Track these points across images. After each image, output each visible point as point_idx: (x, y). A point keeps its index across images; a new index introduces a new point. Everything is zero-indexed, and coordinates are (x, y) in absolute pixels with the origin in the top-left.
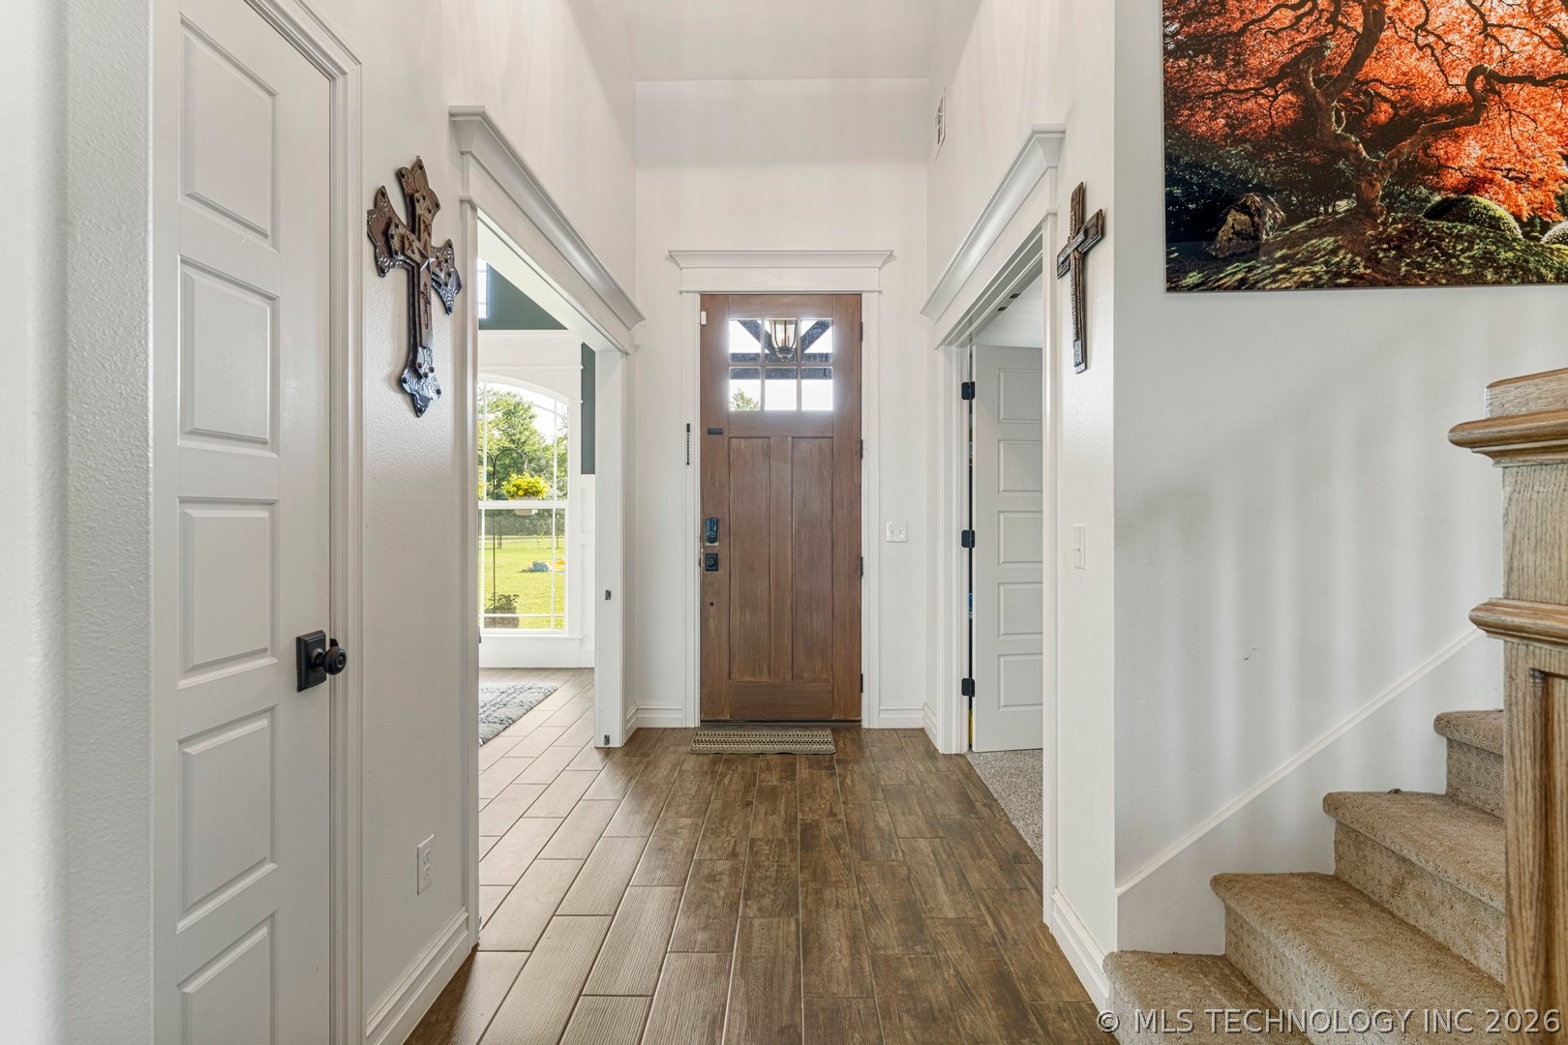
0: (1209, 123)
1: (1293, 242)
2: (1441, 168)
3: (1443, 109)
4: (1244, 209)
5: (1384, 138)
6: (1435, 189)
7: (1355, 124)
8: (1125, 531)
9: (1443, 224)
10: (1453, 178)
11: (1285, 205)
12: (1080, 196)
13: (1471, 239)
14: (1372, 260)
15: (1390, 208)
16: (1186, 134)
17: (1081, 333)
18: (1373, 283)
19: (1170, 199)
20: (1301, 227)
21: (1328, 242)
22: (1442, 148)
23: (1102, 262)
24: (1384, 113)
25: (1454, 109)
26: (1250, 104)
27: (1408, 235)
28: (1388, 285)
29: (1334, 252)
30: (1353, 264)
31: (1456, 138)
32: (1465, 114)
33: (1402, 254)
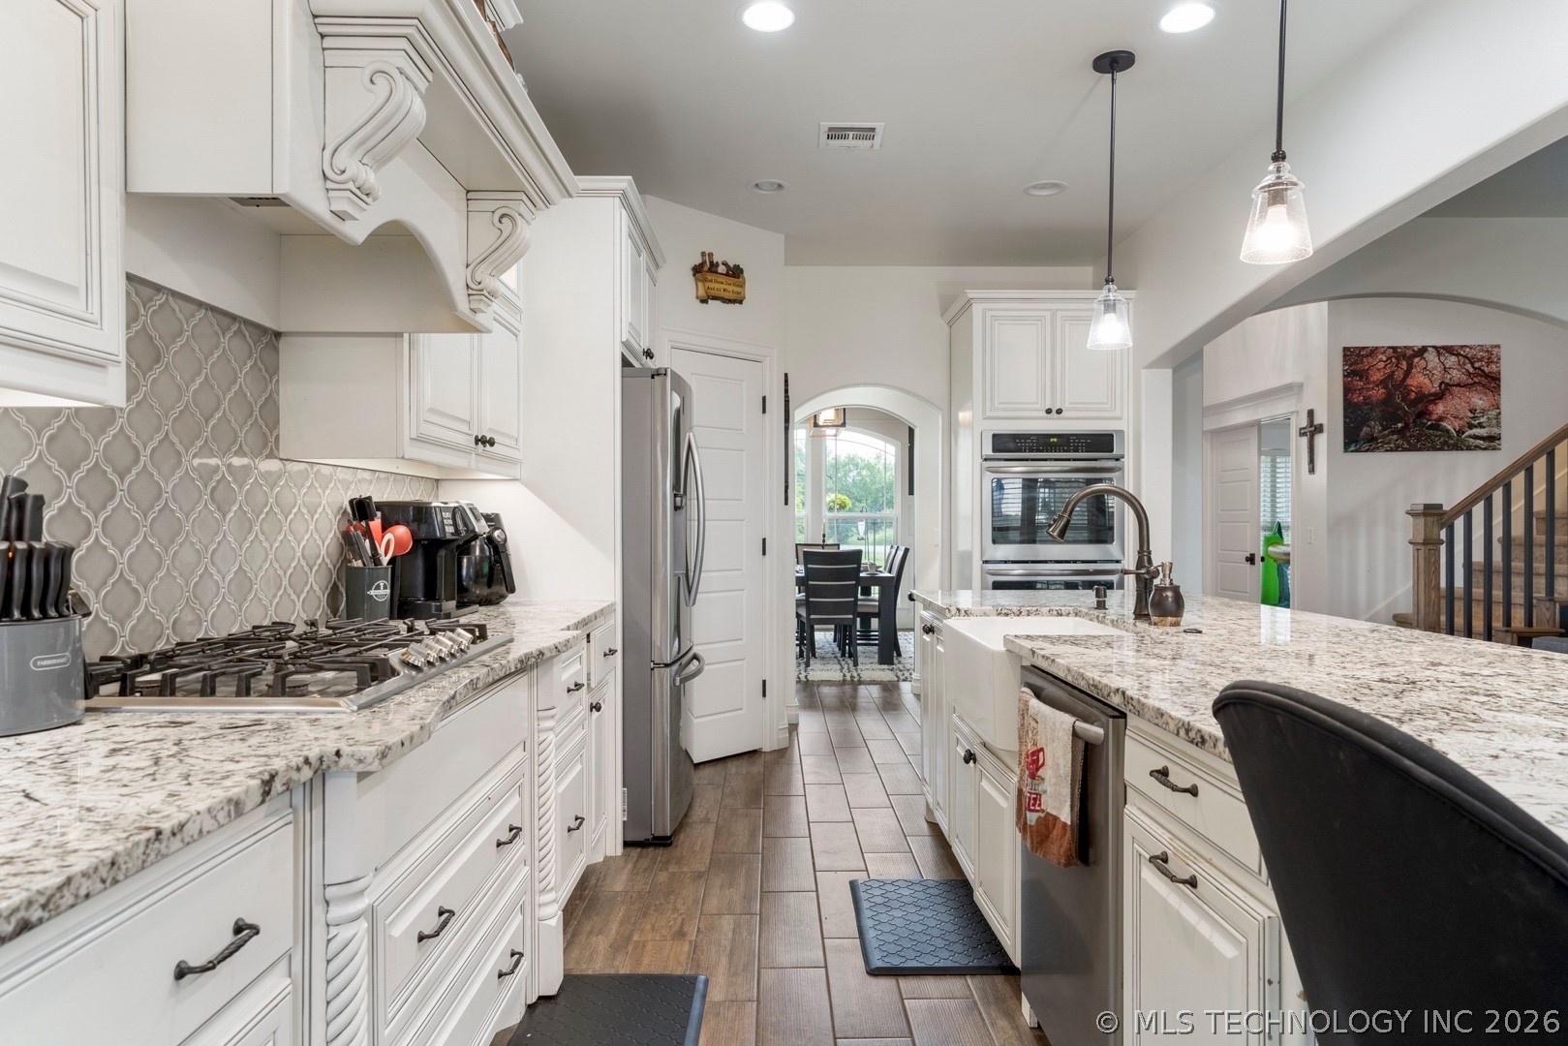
0: (1358, 399)
1: (1384, 437)
2: (1431, 414)
3: (1431, 395)
4: (1369, 427)
5: (1413, 403)
6: (1429, 420)
7: (1404, 399)
8: (1330, 530)
9: (1431, 431)
10: (1434, 417)
11: (1382, 425)
12: (1311, 413)
13: (1440, 436)
14: (1409, 443)
15: (1415, 426)
16: (1350, 402)
17: (1312, 461)
18: (1409, 450)
19: (1345, 422)
20: (1386, 432)
21: (1395, 437)
22: (1431, 407)
23: (1321, 441)
24: (1413, 396)
25: (1435, 394)
26: (1371, 393)
27: (1420, 435)
28: (1414, 451)
29: (1397, 440)
30: (1403, 444)
31: (1436, 404)
32: (1439, 396)
33: (1418, 441)
